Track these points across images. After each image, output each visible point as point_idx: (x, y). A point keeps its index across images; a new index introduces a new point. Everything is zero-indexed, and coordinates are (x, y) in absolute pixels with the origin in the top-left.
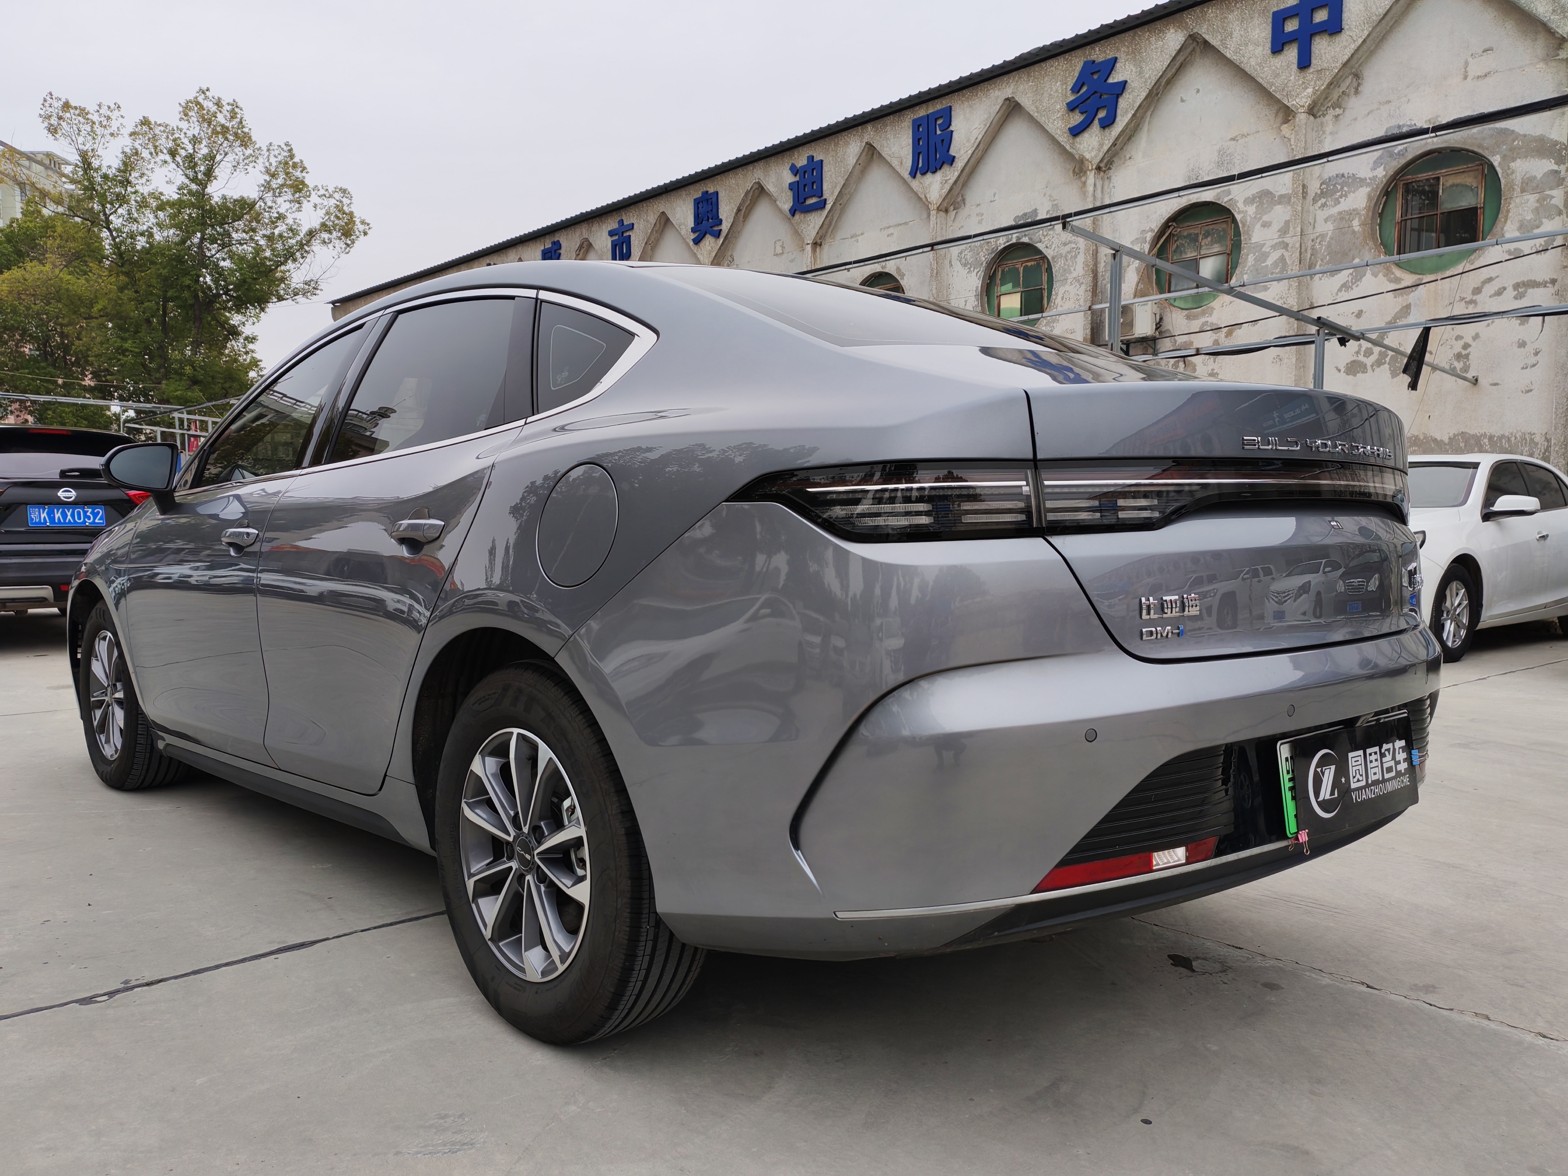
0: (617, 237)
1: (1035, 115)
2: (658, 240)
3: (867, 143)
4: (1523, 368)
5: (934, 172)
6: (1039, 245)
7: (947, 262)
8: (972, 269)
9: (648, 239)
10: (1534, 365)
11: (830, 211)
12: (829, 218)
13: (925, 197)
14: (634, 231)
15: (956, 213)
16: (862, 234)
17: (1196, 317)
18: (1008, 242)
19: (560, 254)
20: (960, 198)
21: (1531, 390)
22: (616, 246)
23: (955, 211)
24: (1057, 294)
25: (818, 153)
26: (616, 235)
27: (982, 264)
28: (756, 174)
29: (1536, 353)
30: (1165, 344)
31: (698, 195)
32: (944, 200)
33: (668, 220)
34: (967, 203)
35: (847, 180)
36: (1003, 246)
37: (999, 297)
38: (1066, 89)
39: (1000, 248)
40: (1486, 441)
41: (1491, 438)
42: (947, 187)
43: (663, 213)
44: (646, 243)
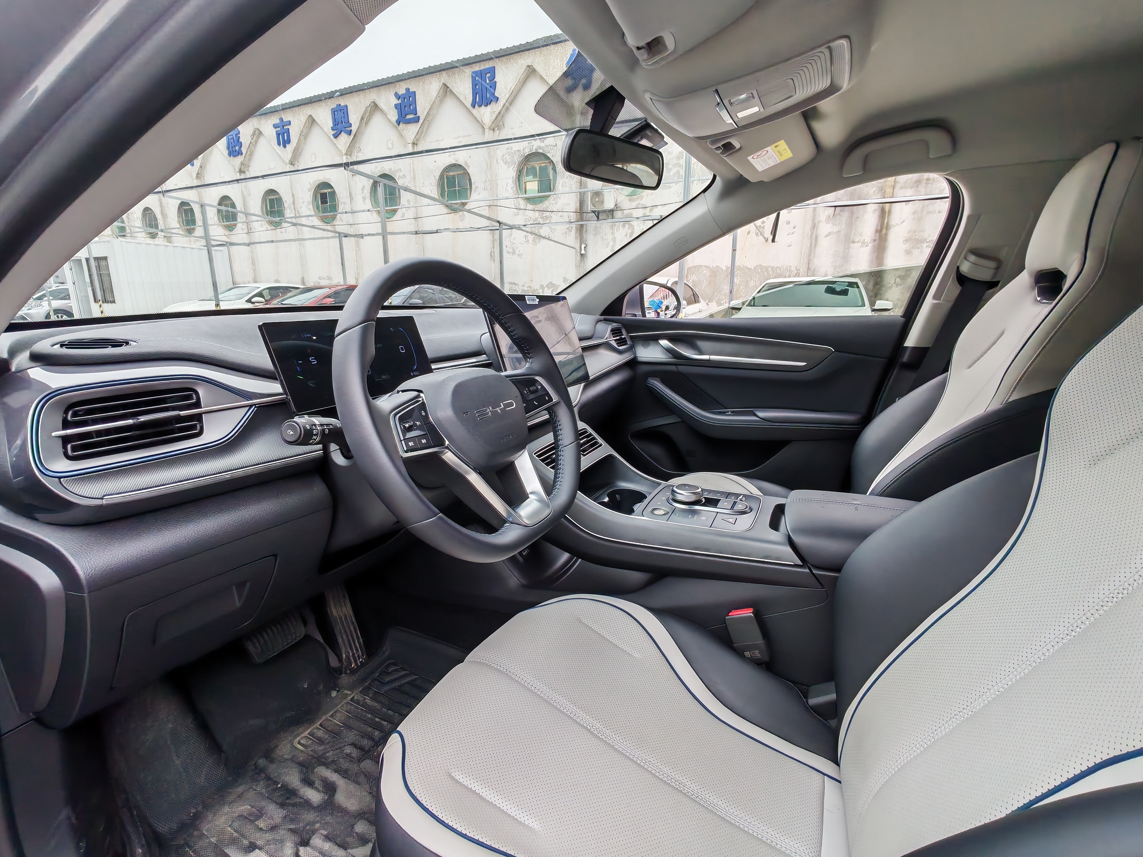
0: (279, 129)
1: (545, 78)
2: (308, 134)
3: (443, 84)
4: (788, 235)
5: (486, 106)
6: (548, 155)
7: (495, 161)
8: (510, 166)
9: (302, 131)
10: (793, 233)
11: (422, 125)
12: (421, 129)
13: (482, 120)
14: (291, 126)
15: (500, 132)
16: (442, 140)
17: (634, 200)
18: (530, 151)
19: (239, 137)
20: (501, 123)
21: (791, 246)
22: (279, 134)
23: (499, 131)
24: (559, 183)
25: (413, 86)
26: (279, 127)
27: (516, 163)
28: (372, 96)
29: (794, 228)
30: (618, 214)
31: (334, 106)
32: (493, 123)
33: (314, 120)
34: (505, 126)
35: (431, 106)
36: (527, 154)
37: (525, 183)
38: (563, 64)
39: (526, 155)
40: (770, 269)
41: (773, 268)
42: (495, 116)
43: (310, 116)
44: (300, 134)
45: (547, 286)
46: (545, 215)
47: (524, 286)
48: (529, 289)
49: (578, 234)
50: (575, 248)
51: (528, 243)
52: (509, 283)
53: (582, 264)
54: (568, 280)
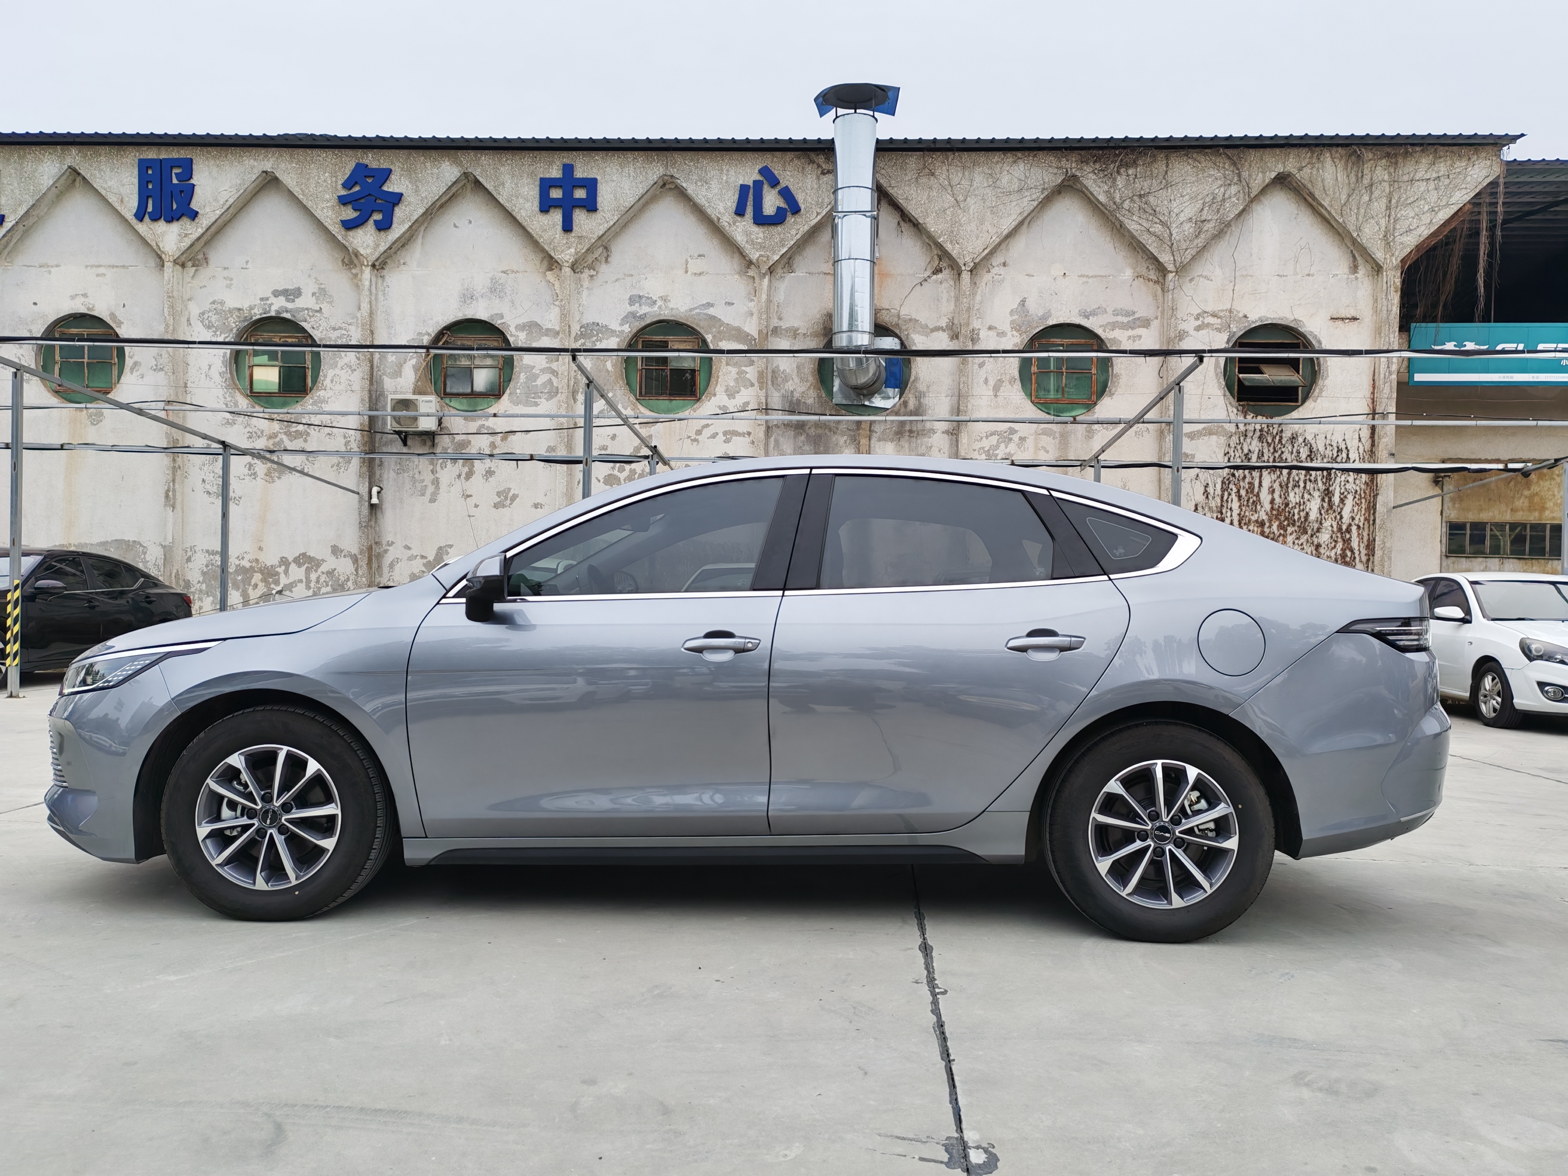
1: (301, 197)
3: (70, 167)
5: (169, 220)
6: (303, 324)
7: (184, 320)
8: (218, 333)
11: (9, 231)
12: (6, 239)
13: (157, 245)
15: (196, 270)
16: (57, 266)
17: (473, 419)
18: (265, 313)
20: (200, 256)
23: (194, 268)
24: (325, 376)
27: (232, 330)
30: (444, 442)
32: (182, 254)
34: (210, 262)
35: (38, 200)
36: (258, 317)
37: (251, 367)
38: (336, 182)
39: (254, 318)
42: (187, 242)
45: (297, 561)
46: (294, 429)
47: (243, 558)
48: (254, 564)
49: (365, 469)
50: (358, 493)
51: (255, 478)
52: (207, 551)
53: (373, 523)
54: (342, 551)
